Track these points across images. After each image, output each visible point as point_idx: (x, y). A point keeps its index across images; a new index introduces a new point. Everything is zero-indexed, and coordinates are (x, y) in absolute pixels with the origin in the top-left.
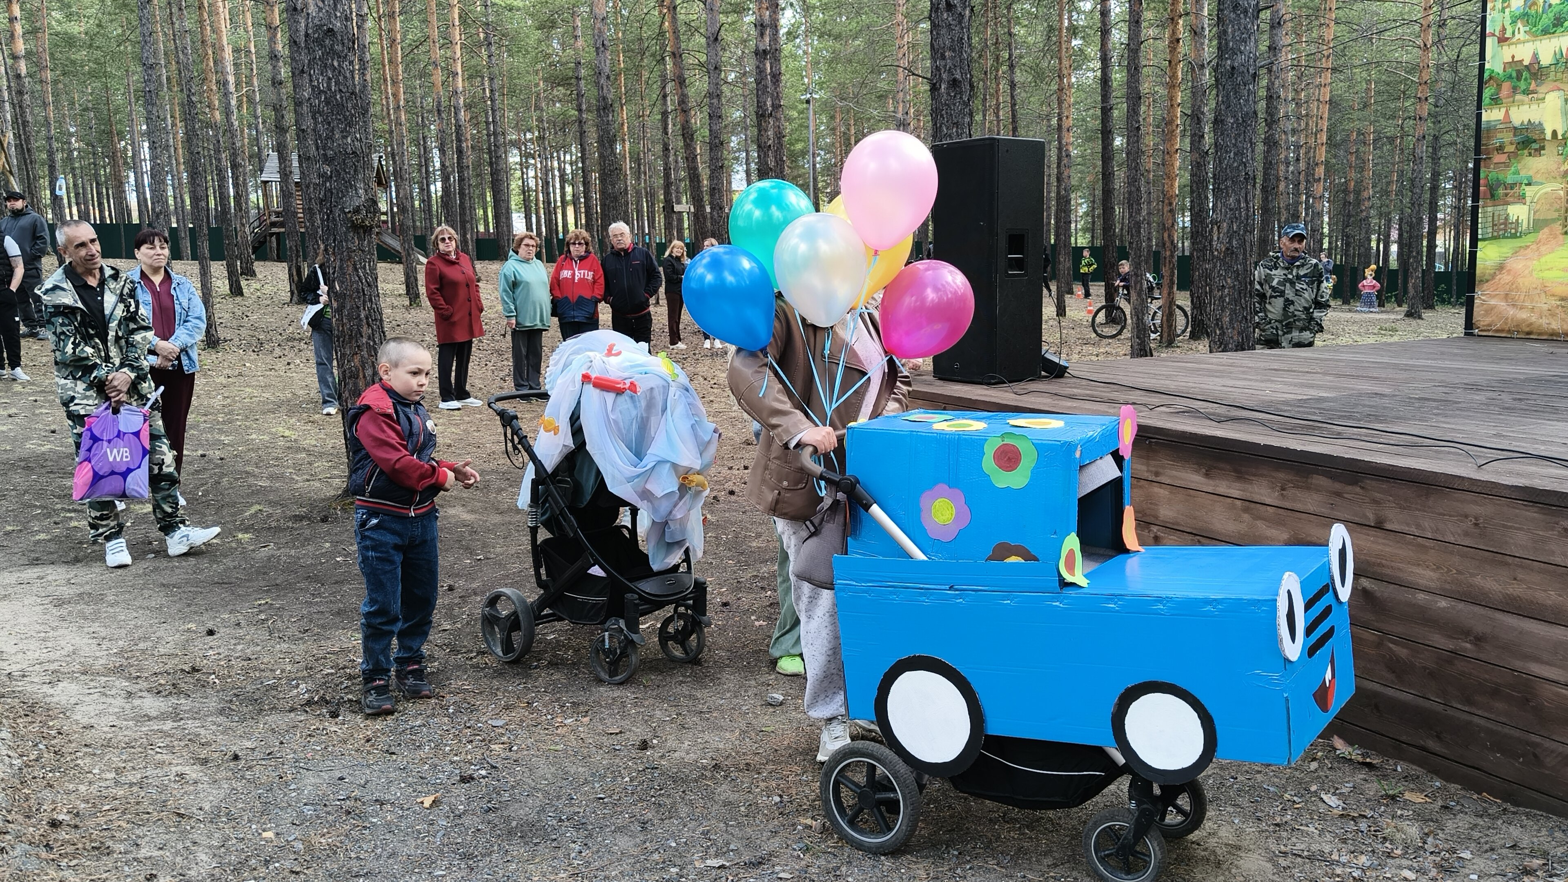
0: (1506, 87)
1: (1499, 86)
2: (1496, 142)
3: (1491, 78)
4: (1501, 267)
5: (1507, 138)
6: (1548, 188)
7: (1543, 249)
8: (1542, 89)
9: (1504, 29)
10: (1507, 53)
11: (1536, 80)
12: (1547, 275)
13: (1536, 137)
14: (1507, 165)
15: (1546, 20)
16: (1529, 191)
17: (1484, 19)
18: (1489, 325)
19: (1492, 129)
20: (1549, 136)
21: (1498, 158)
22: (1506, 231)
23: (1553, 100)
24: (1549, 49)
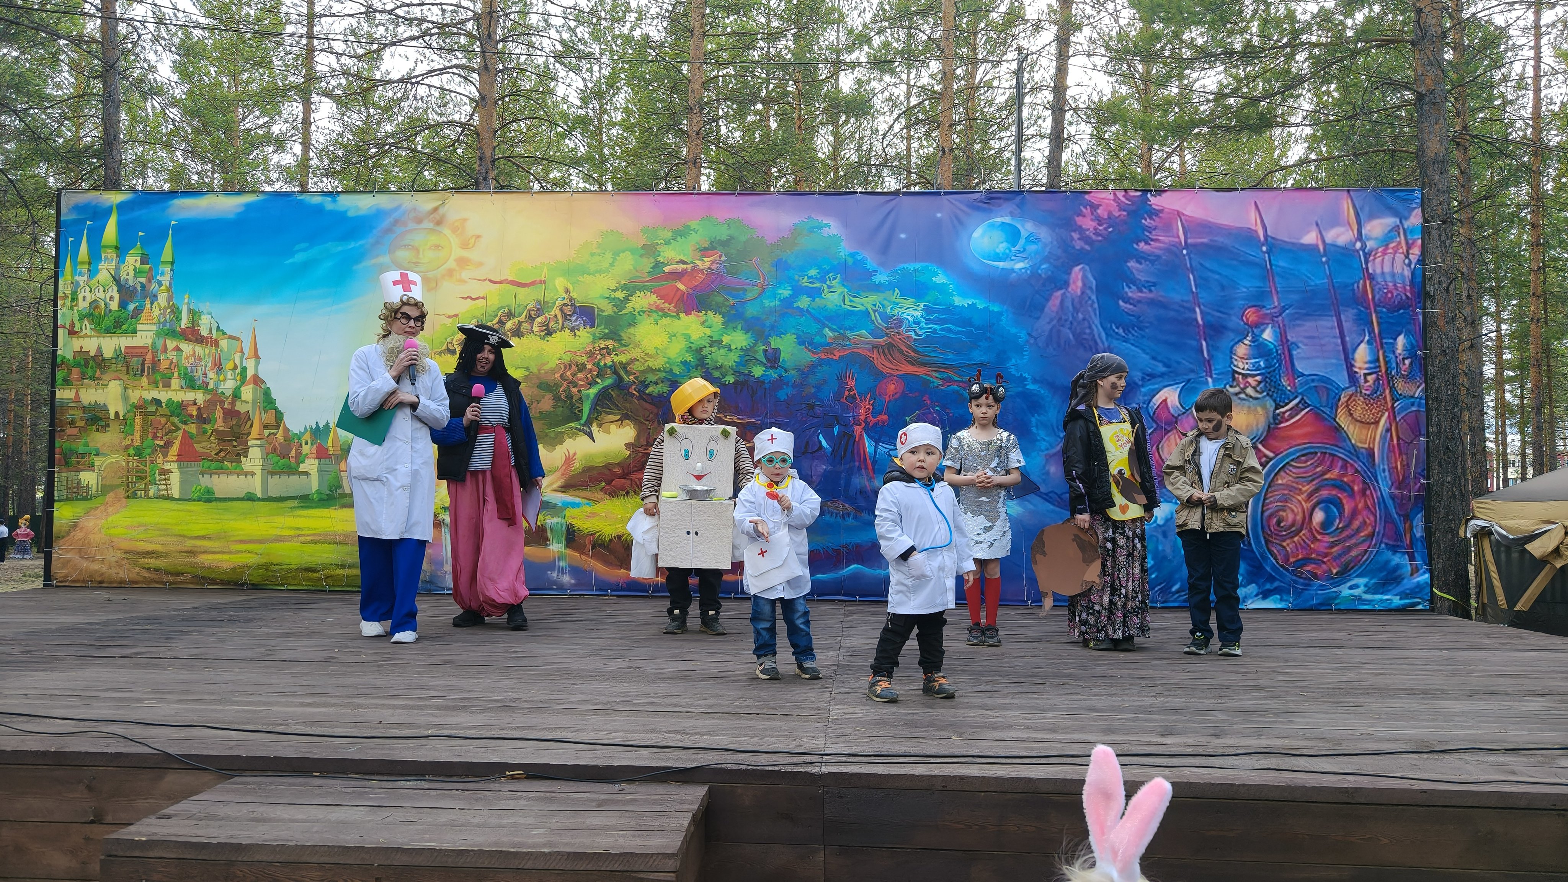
0: (75, 372)
1: (70, 370)
2: (68, 417)
3: (63, 363)
4: (75, 525)
5: (78, 414)
6: (113, 459)
7: (110, 509)
8: (104, 377)
9: (73, 324)
10: (77, 344)
11: (100, 369)
12: (113, 531)
13: (102, 416)
14: (77, 437)
15: (108, 322)
16: (97, 461)
17: (55, 312)
18: (66, 576)
19: (64, 405)
20: (112, 416)
21: (70, 431)
22: (79, 494)
23: (115, 387)
24: (110, 345)
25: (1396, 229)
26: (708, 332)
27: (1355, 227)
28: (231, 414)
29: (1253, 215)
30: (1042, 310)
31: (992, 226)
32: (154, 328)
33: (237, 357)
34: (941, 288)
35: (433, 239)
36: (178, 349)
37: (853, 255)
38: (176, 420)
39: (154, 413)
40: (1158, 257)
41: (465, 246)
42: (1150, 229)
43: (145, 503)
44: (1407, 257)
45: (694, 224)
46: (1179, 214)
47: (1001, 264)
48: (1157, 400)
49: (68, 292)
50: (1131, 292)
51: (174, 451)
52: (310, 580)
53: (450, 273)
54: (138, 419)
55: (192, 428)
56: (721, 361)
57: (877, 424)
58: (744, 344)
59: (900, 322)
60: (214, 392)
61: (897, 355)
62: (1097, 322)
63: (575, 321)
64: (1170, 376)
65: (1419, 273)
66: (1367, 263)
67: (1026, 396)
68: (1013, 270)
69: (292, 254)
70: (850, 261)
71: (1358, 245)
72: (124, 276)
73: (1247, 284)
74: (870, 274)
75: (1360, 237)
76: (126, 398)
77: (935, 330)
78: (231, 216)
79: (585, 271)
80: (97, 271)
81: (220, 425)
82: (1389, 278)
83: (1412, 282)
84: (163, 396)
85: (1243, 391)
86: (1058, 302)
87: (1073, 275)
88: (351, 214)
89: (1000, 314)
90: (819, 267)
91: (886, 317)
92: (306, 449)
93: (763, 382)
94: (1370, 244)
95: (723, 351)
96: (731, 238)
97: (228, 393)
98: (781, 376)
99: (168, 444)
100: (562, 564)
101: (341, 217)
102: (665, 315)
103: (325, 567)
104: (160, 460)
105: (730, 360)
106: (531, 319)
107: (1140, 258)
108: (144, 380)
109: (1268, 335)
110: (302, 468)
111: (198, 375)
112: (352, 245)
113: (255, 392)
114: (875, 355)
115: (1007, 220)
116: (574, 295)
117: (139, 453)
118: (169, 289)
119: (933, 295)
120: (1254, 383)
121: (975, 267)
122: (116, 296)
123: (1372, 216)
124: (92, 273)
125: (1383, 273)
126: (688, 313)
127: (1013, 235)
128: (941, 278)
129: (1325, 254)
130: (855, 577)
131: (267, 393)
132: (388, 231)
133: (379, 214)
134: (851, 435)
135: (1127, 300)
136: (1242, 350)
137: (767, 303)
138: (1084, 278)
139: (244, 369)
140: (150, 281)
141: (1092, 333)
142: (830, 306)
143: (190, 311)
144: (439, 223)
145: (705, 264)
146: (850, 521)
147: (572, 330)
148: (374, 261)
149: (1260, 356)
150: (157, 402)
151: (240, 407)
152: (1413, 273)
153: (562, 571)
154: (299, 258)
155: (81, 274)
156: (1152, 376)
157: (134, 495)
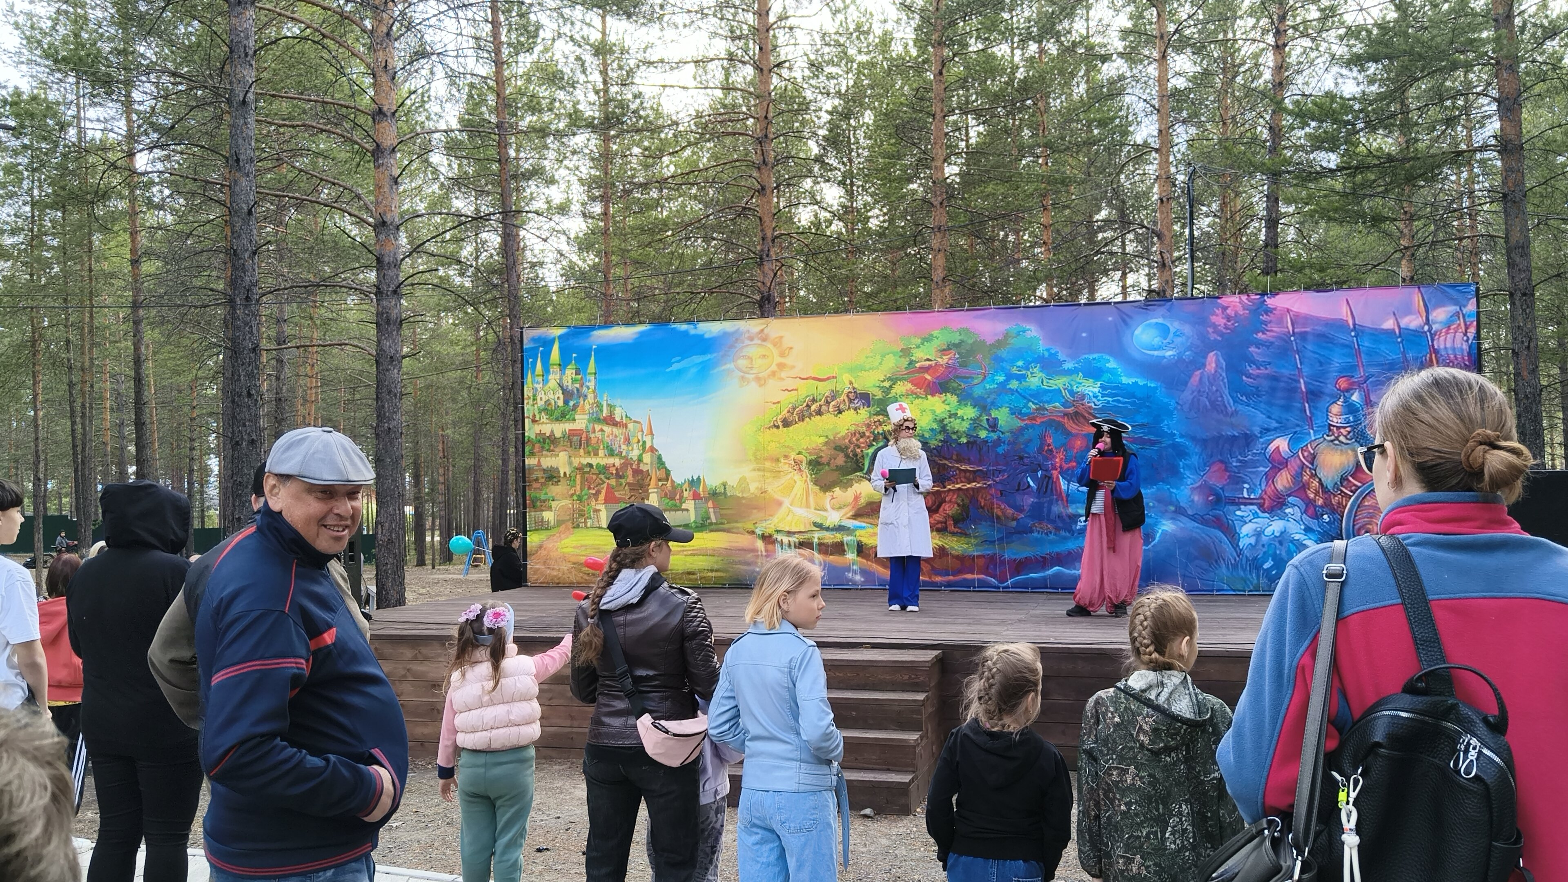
0: (537, 447)
1: (534, 446)
3: (529, 441)
4: (541, 547)
5: (540, 474)
6: (564, 503)
7: (563, 536)
8: (557, 450)
9: (534, 416)
10: (537, 428)
11: (553, 444)
12: (565, 550)
13: (556, 475)
14: (541, 489)
15: (557, 414)
16: (554, 504)
17: (523, 408)
18: (536, 580)
19: (531, 469)
20: (562, 475)
21: (535, 485)
22: (542, 526)
23: (563, 456)
24: (559, 429)
25: (1457, 314)
26: (948, 408)
27: (1424, 315)
28: (637, 472)
29: (1345, 309)
30: (1186, 384)
31: (1149, 325)
32: (587, 417)
33: (640, 434)
34: (1111, 371)
35: (761, 351)
36: (602, 430)
37: (1048, 350)
38: (602, 476)
39: (588, 473)
40: (1272, 343)
41: (782, 355)
42: (1265, 323)
43: (585, 531)
44: (1465, 334)
45: (935, 333)
46: (1288, 310)
47: (1156, 353)
48: (1272, 447)
49: (531, 394)
50: (1252, 370)
51: (602, 497)
52: (690, 580)
53: (774, 374)
54: (578, 477)
55: (613, 482)
56: (956, 429)
57: (1068, 469)
58: (973, 415)
59: (1083, 396)
60: (626, 458)
61: (1082, 420)
62: (1227, 392)
63: (857, 403)
64: (1282, 429)
65: (1475, 346)
66: (1433, 340)
67: (1175, 446)
68: (1164, 357)
69: (671, 365)
70: (1046, 354)
71: (1426, 328)
72: (565, 384)
73: (1338, 360)
74: (1061, 363)
75: (1427, 321)
76: (570, 463)
77: (1108, 402)
78: (630, 341)
79: (862, 369)
80: (548, 381)
81: (630, 479)
82: (1450, 352)
83: (1469, 354)
84: (594, 461)
85: (1337, 439)
86: (1197, 379)
87: (1209, 359)
88: (707, 336)
89: (1156, 388)
90: (1024, 360)
91: (1072, 393)
92: (686, 494)
93: (987, 442)
94: (1435, 327)
95: (958, 421)
96: (962, 341)
97: (635, 458)
98: (999, 437)
99: (598, 492)
100: (855, 567)
101: (700, 338)
102: (918, 397)
103: (700, 571)
104: (593, 503)
105: (964, 426)
106: (828, 403)
107: (1259, 344)
108: (582, 451)
109: (1355, 397)
110: (684, 506)
111: (615, 447)
112: (708, 357)
113: (652, 457)
114: (1066, 420)
115: (1160, 320)
116: (856, 385)
117: (580, 498)
118: (594, 392)
119: (1106, 376)
120: (1345, 433)
121: (1136, 355)
122: (562, 397)
123: (1437, 306)
124: (545, 382)
125: (1446, 348)
126: (933, 395)
127: (1164, 331)
128: (1112, 364)
129: (1400, 336)
130: (1057, 575)
131: (660, 458)
132: (732, 346)
133: (725, 335)
134: (1050, 478)
135: (1249, 376)
136: (1335, 409)
137: (988, 386)
138: (1217, 362)
139: (644, 442)
140: (582, 386)
141: (1223, 400)
142: (1033, 387)
143: (608, 405)
144: (764, 340)
145: (944, 360)
146: (1052, 537)
147: (855, 409)
148: (723, 368)
149: (1350, 413)
150: (591, 466)
151: (643, 467)
152: (1470, 347)
153: (855, 572)
154: (675, 367)
155: (538, 383)
156: (1268, 430)
157: (578, 526)
